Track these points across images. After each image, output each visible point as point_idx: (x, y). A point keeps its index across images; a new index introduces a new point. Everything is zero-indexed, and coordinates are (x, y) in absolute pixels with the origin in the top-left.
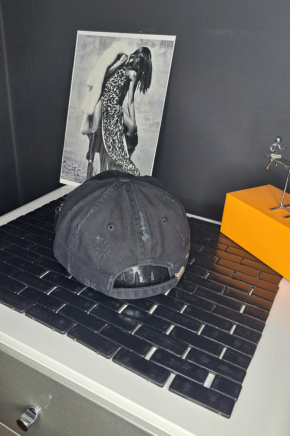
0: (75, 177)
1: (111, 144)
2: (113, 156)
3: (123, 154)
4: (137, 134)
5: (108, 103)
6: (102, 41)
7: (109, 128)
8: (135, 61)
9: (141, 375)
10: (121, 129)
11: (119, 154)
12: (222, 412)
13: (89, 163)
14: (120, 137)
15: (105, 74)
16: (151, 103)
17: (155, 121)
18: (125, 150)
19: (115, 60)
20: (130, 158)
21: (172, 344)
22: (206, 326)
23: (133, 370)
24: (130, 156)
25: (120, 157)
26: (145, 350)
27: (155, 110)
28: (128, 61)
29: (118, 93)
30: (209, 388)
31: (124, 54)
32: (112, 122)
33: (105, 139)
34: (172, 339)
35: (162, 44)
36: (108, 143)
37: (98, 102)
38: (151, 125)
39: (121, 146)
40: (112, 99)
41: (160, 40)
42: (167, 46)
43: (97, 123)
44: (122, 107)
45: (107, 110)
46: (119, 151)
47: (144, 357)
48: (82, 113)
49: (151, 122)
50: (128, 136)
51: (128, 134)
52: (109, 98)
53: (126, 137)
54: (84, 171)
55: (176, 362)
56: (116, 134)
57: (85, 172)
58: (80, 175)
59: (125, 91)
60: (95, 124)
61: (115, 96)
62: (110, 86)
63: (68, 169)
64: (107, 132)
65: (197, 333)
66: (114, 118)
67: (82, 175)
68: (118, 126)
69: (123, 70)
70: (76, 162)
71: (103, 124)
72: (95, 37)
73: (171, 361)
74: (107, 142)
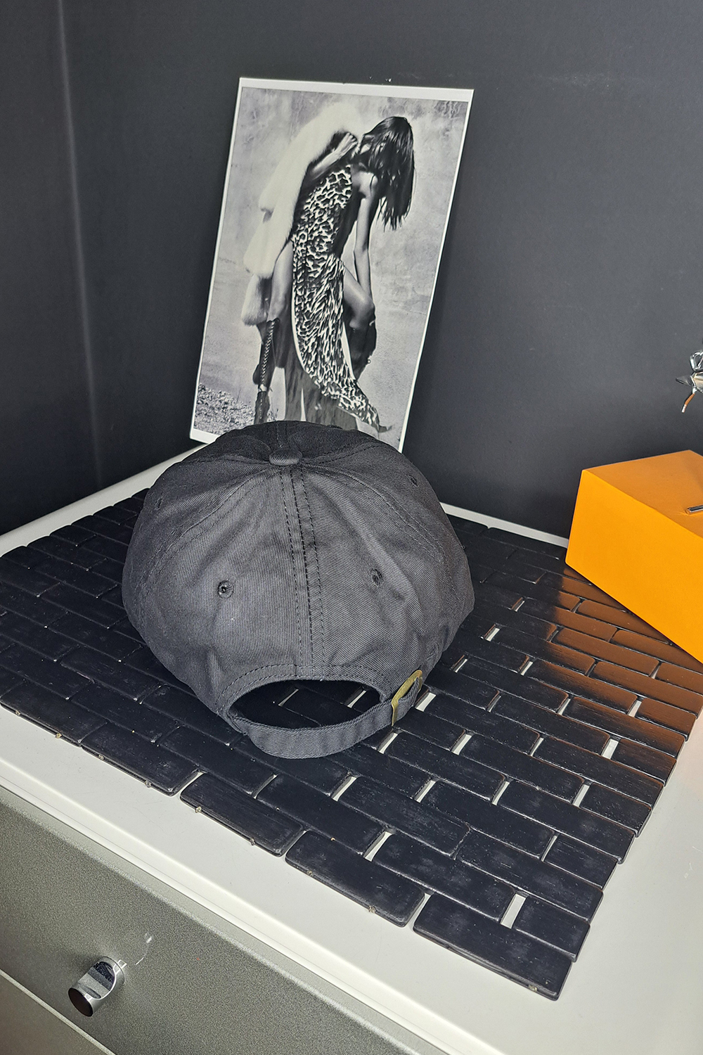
0: (226, 426)
1: (312, 349)
2: (317, 377)
3: (341, 372)
4: (374, 324)
5: (307, 249)
6: (297, 101)
7: (309, 309)
8: (373, 150)
9: (352, 895)
10: (336, 312)
11: (331, 371)
12: (540, 984)
13: (259, 393)
14: (335, 332)
15: (303, 181)
16: (409, 251)
17: (419, 293)
18: (344, 363)
19: (328, 147)
20: (355, 381)
21: (430, 824)
22: (513, 784)
23: (333, 884)
24: (357, 376)
25: (332, 379)
26: (366, 839)
27: (419, 268)
28: (357, 149)
29: (332, 227)
30: (511, 928)
31: (348, 134)
32: (315, 296)
33: (298, 336)
34: (430, 814)
35: (440, 110)
36: (306, 345)
37: (283, 248)
38: (408, 304)
39: (336, 352)
40: (318, 240)
41: (434, 101)
42: (450, 115)
43: (281, 297)
44: (342, 258)
45: (304, 267)
46: (330, 364)
47: (363, 855)
48: (247, 273)
49: (410, 297)
50: (352, 329)
51: (353, 324)
52: (309, 239)
53: (349, 330)
54: (247, 410)
55: (436, 866)
56: (325, 324)
57: (251, 413)
58: (236, 420)
59: (349, 221)
60: (276, 300)
61: (324, 234)
62: (314, 210)
63: (209, 405)
64: (304, 319)
65: (492, 800)
66: (321, 284)
67: (241, 421)
68: (329, 304)
69: (346, 172)
70: (228, 392)
71: (295, 299)
72: (282, 92)
73: (422, 865)
74: (304, 344)
